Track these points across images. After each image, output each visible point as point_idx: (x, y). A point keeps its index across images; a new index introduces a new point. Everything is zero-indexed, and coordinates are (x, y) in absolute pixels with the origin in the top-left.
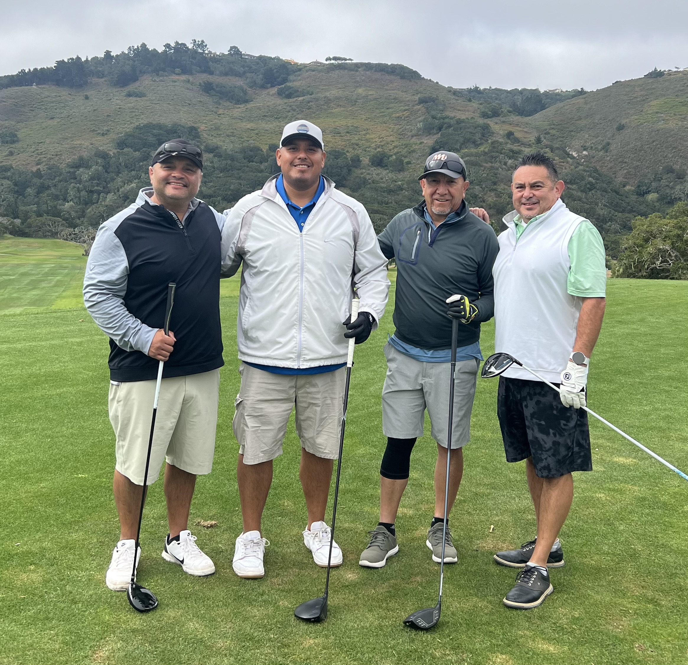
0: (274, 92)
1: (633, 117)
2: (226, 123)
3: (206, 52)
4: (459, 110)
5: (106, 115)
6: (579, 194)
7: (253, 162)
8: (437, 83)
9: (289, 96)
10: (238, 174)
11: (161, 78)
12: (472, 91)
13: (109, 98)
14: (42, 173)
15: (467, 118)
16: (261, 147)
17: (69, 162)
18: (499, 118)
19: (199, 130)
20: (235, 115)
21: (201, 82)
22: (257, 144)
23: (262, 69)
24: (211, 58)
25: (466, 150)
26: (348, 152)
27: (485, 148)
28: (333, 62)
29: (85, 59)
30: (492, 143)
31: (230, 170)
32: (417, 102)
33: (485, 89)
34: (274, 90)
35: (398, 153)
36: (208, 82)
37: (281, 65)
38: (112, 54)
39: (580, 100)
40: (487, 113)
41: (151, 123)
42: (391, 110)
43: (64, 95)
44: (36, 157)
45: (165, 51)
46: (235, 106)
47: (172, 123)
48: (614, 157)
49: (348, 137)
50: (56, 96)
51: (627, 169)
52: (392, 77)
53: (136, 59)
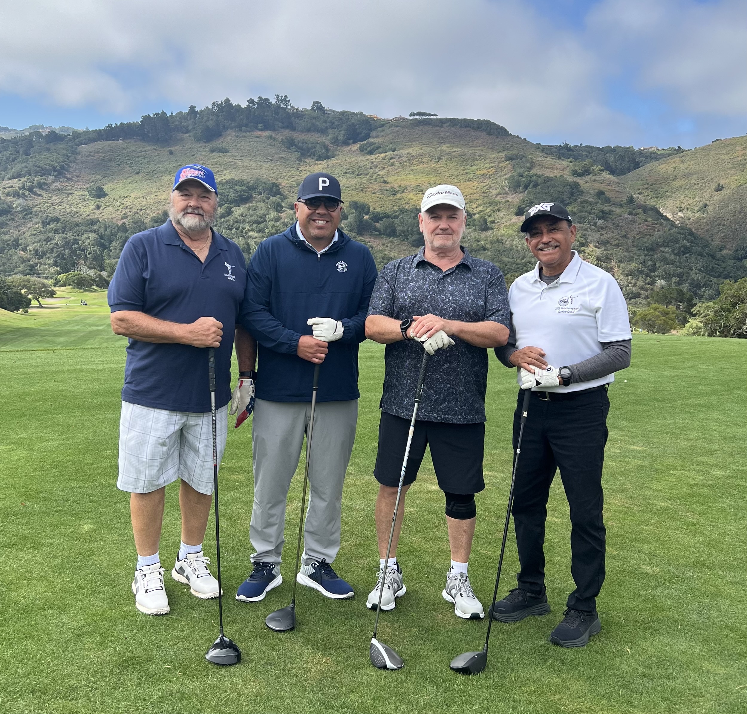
0: (355, 148)
1: (733, 178)
3: (289, 107)
4: (547, 168)
6: (672, 257)
8: (525, 139)
9: (371, 153)
11: (244, 134)
12: (562, 148)
13: (193, 154)
14: (128, 227)
15: (555, 176)
17: (154, 216)
18: (589, 177)
19: (280, 187)
21: (284, 138)
23: (344, 125)
24: (293, 113)
27: (574, 208)
28: (417, 117)
29: (170, 114)
30: (581, 203)
32: (503, 159)
33: (576, 146)
34: (356, 146)
35: (481, 211)
36: (290, 138)
37: (363, 121)
38: (196, 109)
39: (677, 159)
40: (577, 172)
41: (233, 179)
42: (475, 167)
43: (149, 150)
44: (122, 211)
45: (248, 107)
46: (317, 162)
47: (254, 179)
48: (711, 219)
50: (141, 150)
51: (724, 232)
52: (479, 133)
53: (220, 114)
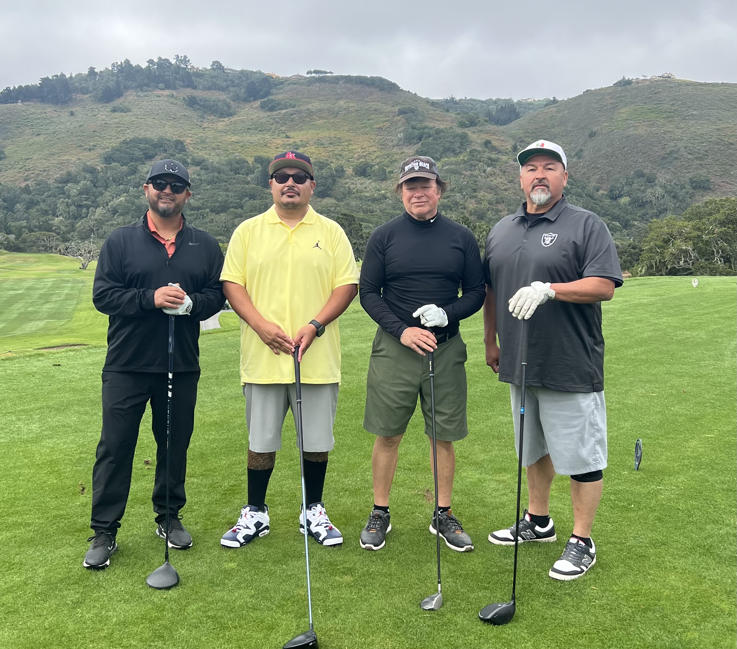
0: (256, 105)
1: (604, 124)
2: (211, 137)
3: (189, 67)
4: (437, 120)
5: (92, 130)
7: (239, 174)
8: (415, 94)
9: (272, 109)
10: (225, 186)
11: (146, 93)
12: (449, 102)
13: (95, 114)
14: (31, 188)
15: (445, 128)
16: (247, 159)
17: (57, 177)
18: (476, 127)
19: (185, 144)
20: (219, 128)
21: (185, 96)
22: (243, 156)
23: (244, 83)
24: (194, 73)
25: (446, 159)
26: (331, 162)
27: (464, 157)
28: (314, 75)
29: (69, 76)
30: (471, 152)
31: (217, 182)
32: (397, 113)
33: (461, 100)
34: (258, 103)
35: (380, 162)
36: (192, 96)
37: (263, 79)
38: (96, 70)
39: (553, 109)
40: (465, 123)
41: (138, 138)
42: (372, 121)
43: (49, 112)
44: (24, 173)
45: (148, 67)
46: (219, 119)
47: (158, 137)
48: (587, 163)
49: (331, 148)
50: (41, 112)
51: (599, 174)
52: (372, 89)
53: (120, 75)
